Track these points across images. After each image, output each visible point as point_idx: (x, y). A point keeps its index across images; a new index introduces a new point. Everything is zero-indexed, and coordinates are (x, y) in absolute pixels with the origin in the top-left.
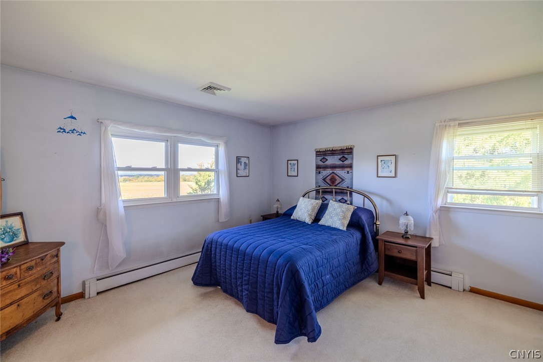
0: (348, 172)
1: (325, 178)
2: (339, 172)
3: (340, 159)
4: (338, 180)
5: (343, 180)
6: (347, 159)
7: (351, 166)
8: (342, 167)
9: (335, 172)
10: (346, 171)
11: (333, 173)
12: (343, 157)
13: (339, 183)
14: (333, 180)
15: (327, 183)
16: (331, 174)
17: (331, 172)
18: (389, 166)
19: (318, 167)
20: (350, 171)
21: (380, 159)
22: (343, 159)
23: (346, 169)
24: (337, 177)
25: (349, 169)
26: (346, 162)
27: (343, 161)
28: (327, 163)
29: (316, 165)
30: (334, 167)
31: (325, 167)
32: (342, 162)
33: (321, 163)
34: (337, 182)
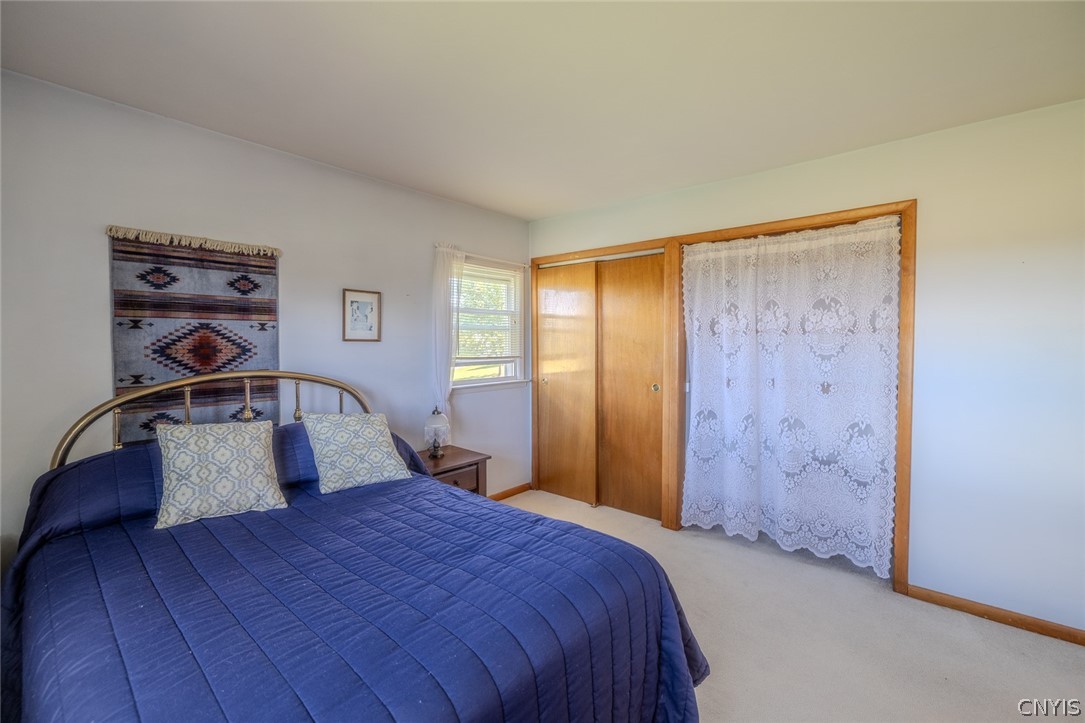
0: (263, 325)
1: (168, 346)
2: (227, 324)
3: (231, 284)
4: (227, 351)
5: (244, 350)
6: (256, 286)
7: (269, 309)
8: (243, 310)
9: (214, 323)
10: (255, 323)
11: (207, 326)
12: (245, 278)
13: (229, 362)
14: (204, 353)
15: (180, 363)
16: (196, 329)
17: (195, 323)
18: (366, 316)
19: (125, 304)
20: (271, 324)
21: (350, 296)
22: (243, 284)
23: (254, 317)
24: (221, 342)
25: (266, 317)
26: (255, 296)
27: (244, 292)
28: (175, 289)
29: (115, 293)
30: (204, 306)
31: (165, 307)
32: (238, 295)
33: (143, 289)
34: (222, 358)
